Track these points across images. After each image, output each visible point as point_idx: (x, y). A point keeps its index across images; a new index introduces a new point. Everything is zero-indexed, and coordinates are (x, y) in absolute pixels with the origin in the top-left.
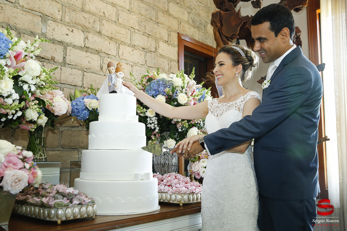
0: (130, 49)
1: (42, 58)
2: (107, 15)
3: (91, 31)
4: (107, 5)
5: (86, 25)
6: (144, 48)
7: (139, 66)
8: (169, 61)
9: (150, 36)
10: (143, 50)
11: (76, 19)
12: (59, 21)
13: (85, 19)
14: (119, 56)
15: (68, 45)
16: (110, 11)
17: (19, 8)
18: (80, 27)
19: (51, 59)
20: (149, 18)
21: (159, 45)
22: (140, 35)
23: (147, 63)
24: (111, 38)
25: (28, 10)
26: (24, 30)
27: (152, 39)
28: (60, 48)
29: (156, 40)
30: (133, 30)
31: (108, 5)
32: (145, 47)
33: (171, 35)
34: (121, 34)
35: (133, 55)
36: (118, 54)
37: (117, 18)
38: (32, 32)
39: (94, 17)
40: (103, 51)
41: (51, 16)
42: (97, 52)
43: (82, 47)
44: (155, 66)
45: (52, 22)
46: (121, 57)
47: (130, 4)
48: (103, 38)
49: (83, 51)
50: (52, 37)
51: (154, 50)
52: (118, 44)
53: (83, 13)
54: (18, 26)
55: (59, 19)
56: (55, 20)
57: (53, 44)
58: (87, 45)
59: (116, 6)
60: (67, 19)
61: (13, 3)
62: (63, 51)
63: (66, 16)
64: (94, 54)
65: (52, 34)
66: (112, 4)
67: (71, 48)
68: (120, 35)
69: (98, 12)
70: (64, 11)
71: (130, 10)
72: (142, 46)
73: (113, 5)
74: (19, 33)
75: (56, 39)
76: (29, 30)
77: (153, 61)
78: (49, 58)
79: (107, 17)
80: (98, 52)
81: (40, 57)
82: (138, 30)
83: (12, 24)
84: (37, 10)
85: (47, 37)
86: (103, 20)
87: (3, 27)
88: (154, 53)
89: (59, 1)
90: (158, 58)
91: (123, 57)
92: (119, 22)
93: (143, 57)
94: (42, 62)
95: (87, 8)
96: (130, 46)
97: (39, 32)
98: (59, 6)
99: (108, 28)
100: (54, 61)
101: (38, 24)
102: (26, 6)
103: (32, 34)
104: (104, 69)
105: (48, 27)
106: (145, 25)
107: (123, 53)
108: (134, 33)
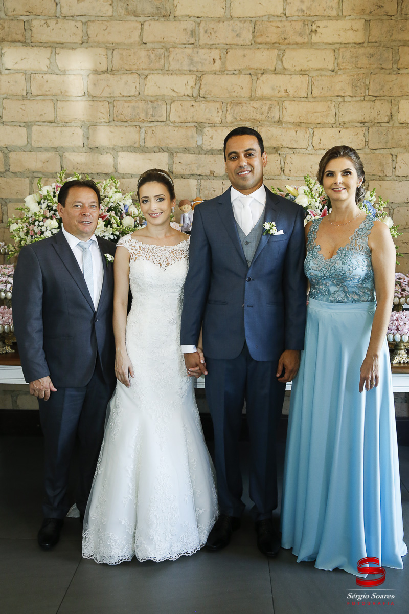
0: (335, 130)
1: (200, 175)
2: (291, 92)
3: (265, 123)
4: (292, 76)
5: (257, 118)
6: (364, 121)
9: (378, 98)
10: (362, 125)
11: (241, 114)
12: (218, 125)
13: (255, 110)
14: (313, 147)
16: (298, 84)
17: (171, 124)
18: (248, 124)
19: (209, 174)
20: (378, 68)
21: (398, 108)
22: (354, 103)
23: (369, 145)
24: (299, 124)
25: (181, 124)
26: (176, 148)
27: (382, 101)
29: (393, 100)
30: (340, 99)
31: (294, 76)
32: (367, 119)
34: (318, 112)
35: (340, 138)
36: (312, 144)
37: (311, 90)
39: (269, 102)
40: (285, 146)
41: (208, 121)
42: (274, 150)
44: (386, 146)
45: (209, 129)
46: (317, 147)
47: (336, 58)
48: (283, 128)
50: (209, 148)
51: (386, 119)
52: (311, 130)
53: (252, 102)
54: (171, 146)
55: (218, 122)
56: (213, 126)
57: (211, 155)
59: (307, 72)
60: (229, 119)
61: (164, 122)
63: (228, 116)
65: (210, 143)
66: (301, 72)
68: (315, 114)
69: (276, 92)
70: (225, 110)
71: (336, 68)
72: (361, 119)
73: (303, 73)
74: (172, 154)
75: (215, 148)
76: (181, 147)
77: (382, 138)
78: (207, 174)
79: (291, 96)
81: (196, 175)
82: (350, 96)
83: (163, 145)
84: (191, 120)
85: (203, 149)
86: (285, 102)
87: (155, 152)
88: (387, 125)
89: (218, 99)
90: (394, 131)
91: (321, 146)
92: (314, 95)
93: (361, 137)
94: (199, 181)
95: (259, 93)
96: (334, 126)
97: (194, 145)
98: (218, 105)
99: (292, 111)
100: (214, 176)
101: (192, 137)
102: (178, 120)
103: (186, 150)
104: (287, 171)
105: (205, 137)
106: (367, 83)
107: (320, 140)
108: (342, 104)
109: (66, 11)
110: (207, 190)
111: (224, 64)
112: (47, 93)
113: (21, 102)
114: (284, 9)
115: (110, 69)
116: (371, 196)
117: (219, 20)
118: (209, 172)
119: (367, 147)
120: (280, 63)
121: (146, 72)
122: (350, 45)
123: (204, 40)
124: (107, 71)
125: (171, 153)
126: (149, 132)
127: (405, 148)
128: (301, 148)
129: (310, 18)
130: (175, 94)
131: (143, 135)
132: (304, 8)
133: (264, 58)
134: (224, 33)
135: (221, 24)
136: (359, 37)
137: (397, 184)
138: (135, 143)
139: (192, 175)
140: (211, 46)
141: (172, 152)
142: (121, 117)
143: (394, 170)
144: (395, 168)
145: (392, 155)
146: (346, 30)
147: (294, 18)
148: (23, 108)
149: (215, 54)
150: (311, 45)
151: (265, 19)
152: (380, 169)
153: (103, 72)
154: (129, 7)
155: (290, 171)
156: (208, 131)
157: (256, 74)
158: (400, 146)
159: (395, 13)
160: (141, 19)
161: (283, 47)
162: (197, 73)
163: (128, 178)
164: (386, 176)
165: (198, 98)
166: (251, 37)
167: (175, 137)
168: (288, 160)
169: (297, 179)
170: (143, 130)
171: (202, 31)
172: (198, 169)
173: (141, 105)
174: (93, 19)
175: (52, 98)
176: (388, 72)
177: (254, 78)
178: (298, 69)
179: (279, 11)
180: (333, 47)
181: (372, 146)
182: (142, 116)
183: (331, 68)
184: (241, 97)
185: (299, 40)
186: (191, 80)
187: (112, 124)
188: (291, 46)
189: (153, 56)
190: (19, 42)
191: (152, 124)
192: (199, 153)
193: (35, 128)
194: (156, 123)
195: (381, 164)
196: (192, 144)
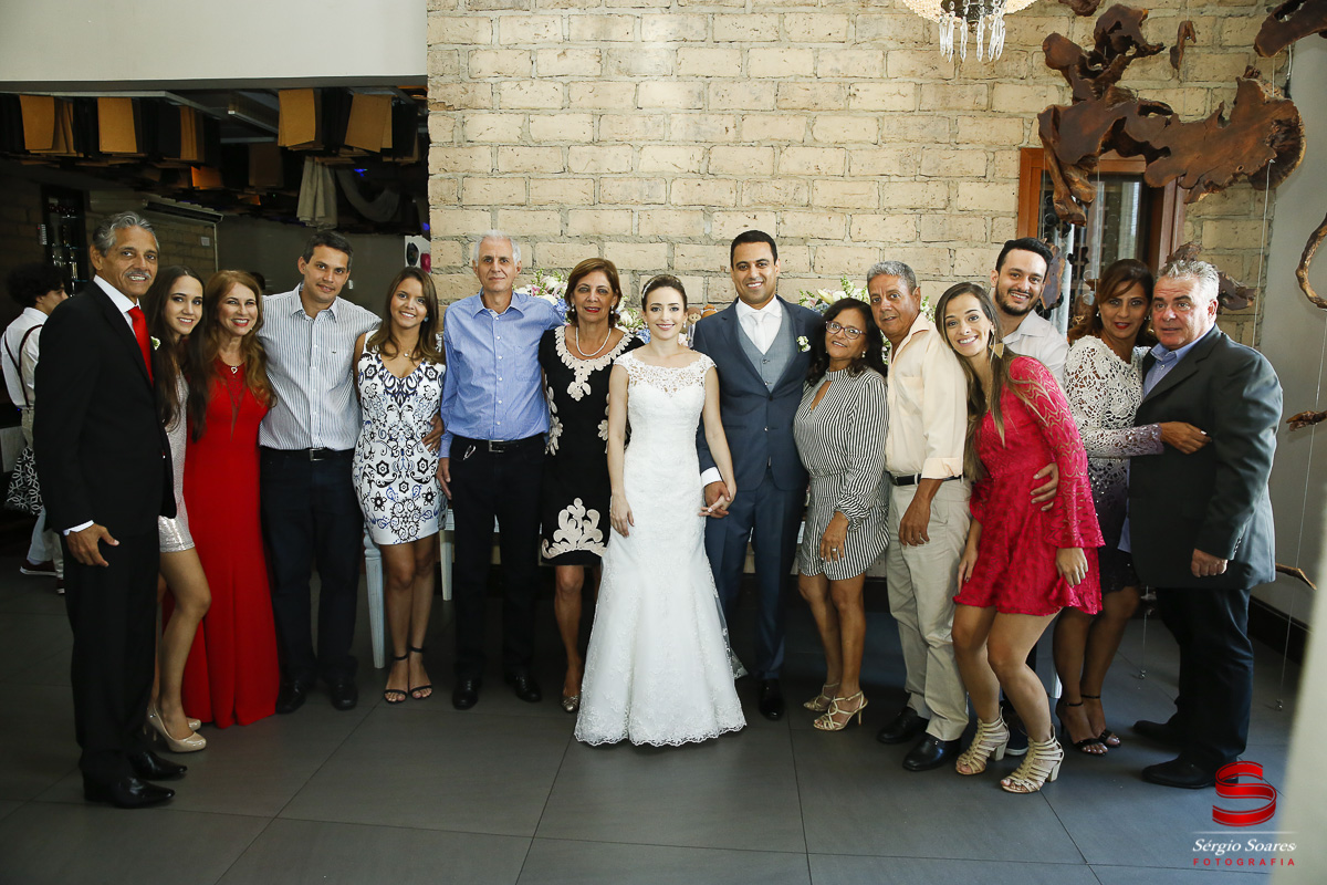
0: (879, 218)
2: (824, 169)
4: (824, 150)
5: (780, 200)
6: (914, 207)
7: (900, 247)
8: (989, 219)
9: (932, 179)
10: (911, 212)
11: (761, 195)
13: (778, 191)
14: (851, 237)
16: (832, 160)
17: (672, 208)
18: (769, 207)
20: (931, 142)
21: (957, 192)
22: (903, 184)
24: (833, 209)
25: (684, 208)
26: (678, 238)
27: (938, 183)
29: (950, 182)
30: (884, 179)
31: (827, 150)
32: (917, 205)
33: (998, 159)
34: (857, 194)
35: (885, 227)
36: (850, 233)
37: (848, 167)
38: (689, 238)
39: (795, 181)
41: (718, 204)
42: (802, 241)
44: (942, 238)
45: (720, 213)
47: (879, 129)
48: (815, 213)
50: (719, 238)
51: (942, 205)
52: (848, 216)
53: (774, 181)
54: (671, 235)
55: (731, 205)
56: (724, 209)
58: (781, 234)
59: (843, 145)
60: (746, 201)
61: (662, 204)
63: (743, 198)
64: (797, 244)
66: (836, 145)
68: (854, 197)
69: (805, 169)
70: (739, 190)
71: (880, 142)
72: (911, 204)
73: (838, 146)
76: (684, 236)
77: (937, 228)
79: (824, 173)
80: (804, 240)
81: (703, 270)
82: (897, 176)
83: (661, 234)
84: (697, 202)
86: (816, 181)
87: (651, 243)
88: (944, 212)
89: (731, 177)
90: (952, 219)
91: (861, 237)
92: (852, 173)
93: (911, 226)
94: (706, 278)
95: (783, 169)
96: (878, 212)
97: (701, 234)
98: (731, 184)
99: (826, 193)
101: (699, 223)
102: (681, 203)
103: (691, 240)
104: (817, 268)
105: (714, 223)
106: (919, 160)
107: (860, 229)
108: (887, 185)
109: (543, 71)
111: (739, 133)
112: (517, 169)
113: (485, 181)
114: (815, 68)
115: (596, 140)
117: (734, 80)
119: (918, 239)
120: (809, 133)
121: (642, 144)
122: (897, 114)
123: (714, 103)
124: (592, 143)
125: (672, 244)
126: (644, 216)
127: (965, 241)
128: (836, 239)
129: (846, 80)
130: (677, 170)
131: (636, 221)
132: (840, 68)
133: (791, 127)
134: (740, 96)
135: (736, 85)
136: (909, 104)
138: (626, 231)
139: (697, 271)
140: (723, 112)
141: (673, 242)
142: (608, 198)
143: (952, 268)
145: (949, 250)
146: (892, 95)
147: (828, 80)
148: (488, 187)
149: (729, 121)
150: (847, 111)
151: (792, 79)
152: (935, 267)
153: (588, 144)
154: (621, 65)
155: (822, 267)
156: (718, 216)
157: (780, 146)
158: (959, 238)
159: (952, 77)
160: (636, 80)
161: (814, 114)
162: (705, 145)
164: (943, 275)
165: (707, 174)
166: (773, 101)
167: (676, 224)
168: (820, 253)
169: (831, 277)
170: (636, 215)
171: (712, 94)
172: (705, 264)
173: (635, 184)
174: (576, 79)
175: (524, 175)
176: (944, 146)
177: (778, 151)
178: (832, 140)
179: (809, 71)
180: (876, 115)
181: (924, 237)
182: (636, 197)
183: (874, 140)
184: (761, 175)
185: (834, 105)
186: (698, 153)
187: (598, 206)
188: (822, 113)
189: (650, 124)
190: (485, 108)
191: (647, 207)
192: (706, 244)
193: (501, 213)
194: (652, 206)
195: (936, 261)
196: (698, 233)
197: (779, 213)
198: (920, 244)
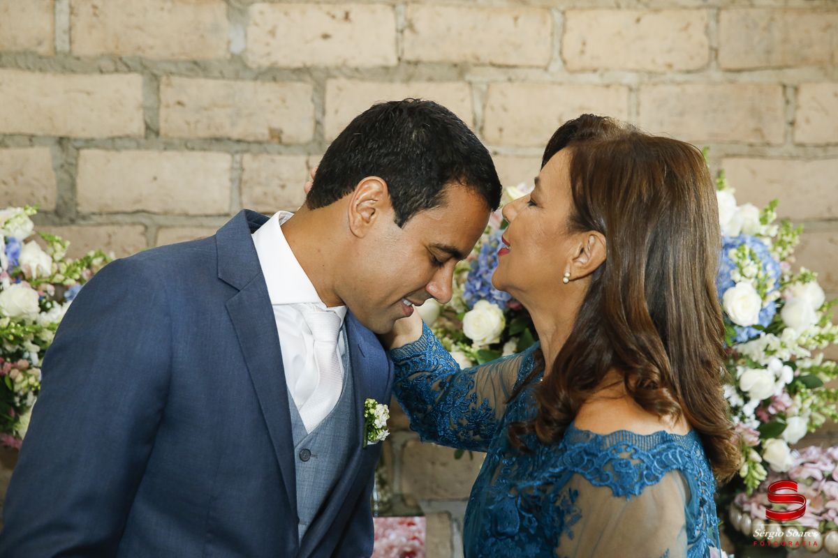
0: (626, 16)
1: (239, 141)
7: (673, 82)
14: (565, 62)
15: (329, 73)
19: (267, 137)
26: (169, 61)
28: (301, 91)
35: (640, 38)
36: (561, 53)
38: (195, 63)
40: (485, 58)
42: (454, 72)
43: (386, 69)
44: (767, 60)
45: (265, 7)
46: (574, 63)
49: (392, 81)
50: (265, 63)
52: (557, 16)
54: (150, 54)
57: (273, 83)
58: (408, 56)
62: (313, 100)
64: (442, 79)
65: (267, 49)
67: (342, 81)
74: (155, 78)
75: (284, 63)
76: (183, 57)
77: (757, 39)
78: (260, 138)
80: (459, 70)
81: (229, 139)
83: (127, 53)
85: (249, 64)
87: (101, 72)
91: (586, 61)
93: (698, 35)
94: (238, 157)
97: (222, 53)
100: (280, 142)
101: (216, 29)
103: (198, 67)
105: (252, 30)
107: (584, 44)
110: (259, 184)
116: (764, 220)
118: (266, 132)
119: (714, 64)
125: (153, 75)
126: (84, 9)
127: (820, 64)
128: (531, 67)
131: (63, 20)
137: (800, 169)
138: (40, 43)
139: (218, 140)
141: (156, 72)
143: (790, 128)
144: (792, 123)
145: (784, 87)
155: (501, 130)
156: (262, 13)
158: (803, 61)
163: (19, 145)
164: (768, 144)
167: (162, 29)
169: (520, 152)
172: (233, 124)
181: (727, 60)
192: (237, 77)
195: (754, 112)
196: (216, 51)
197: (401, 8)
198: (716, 75)
